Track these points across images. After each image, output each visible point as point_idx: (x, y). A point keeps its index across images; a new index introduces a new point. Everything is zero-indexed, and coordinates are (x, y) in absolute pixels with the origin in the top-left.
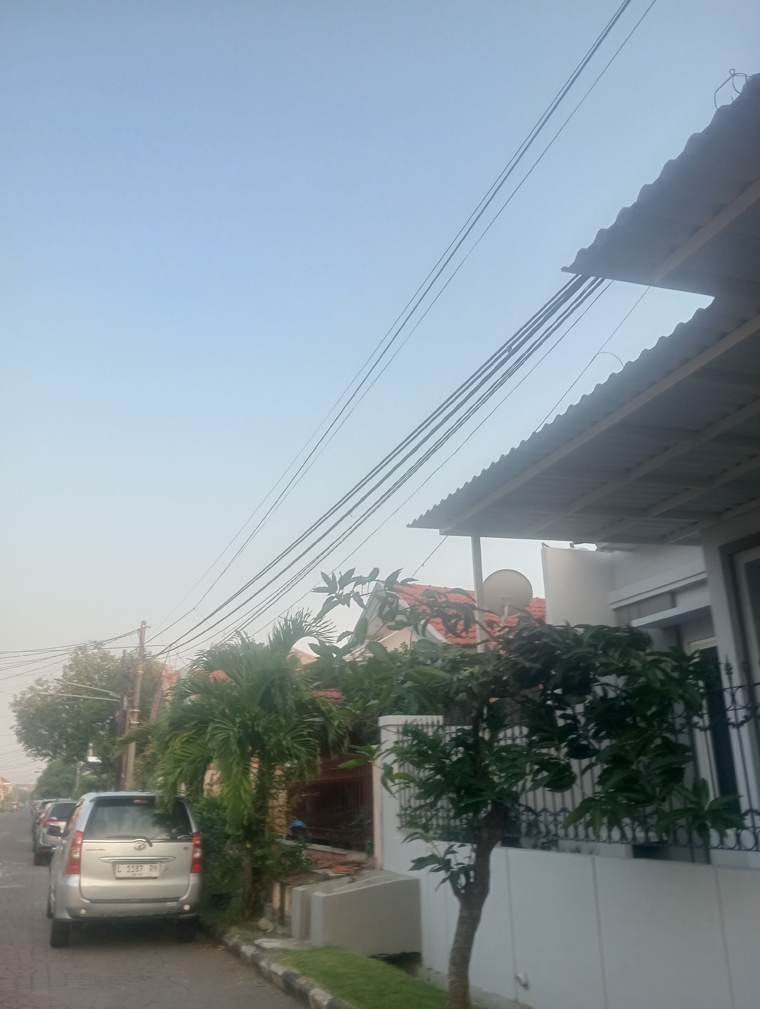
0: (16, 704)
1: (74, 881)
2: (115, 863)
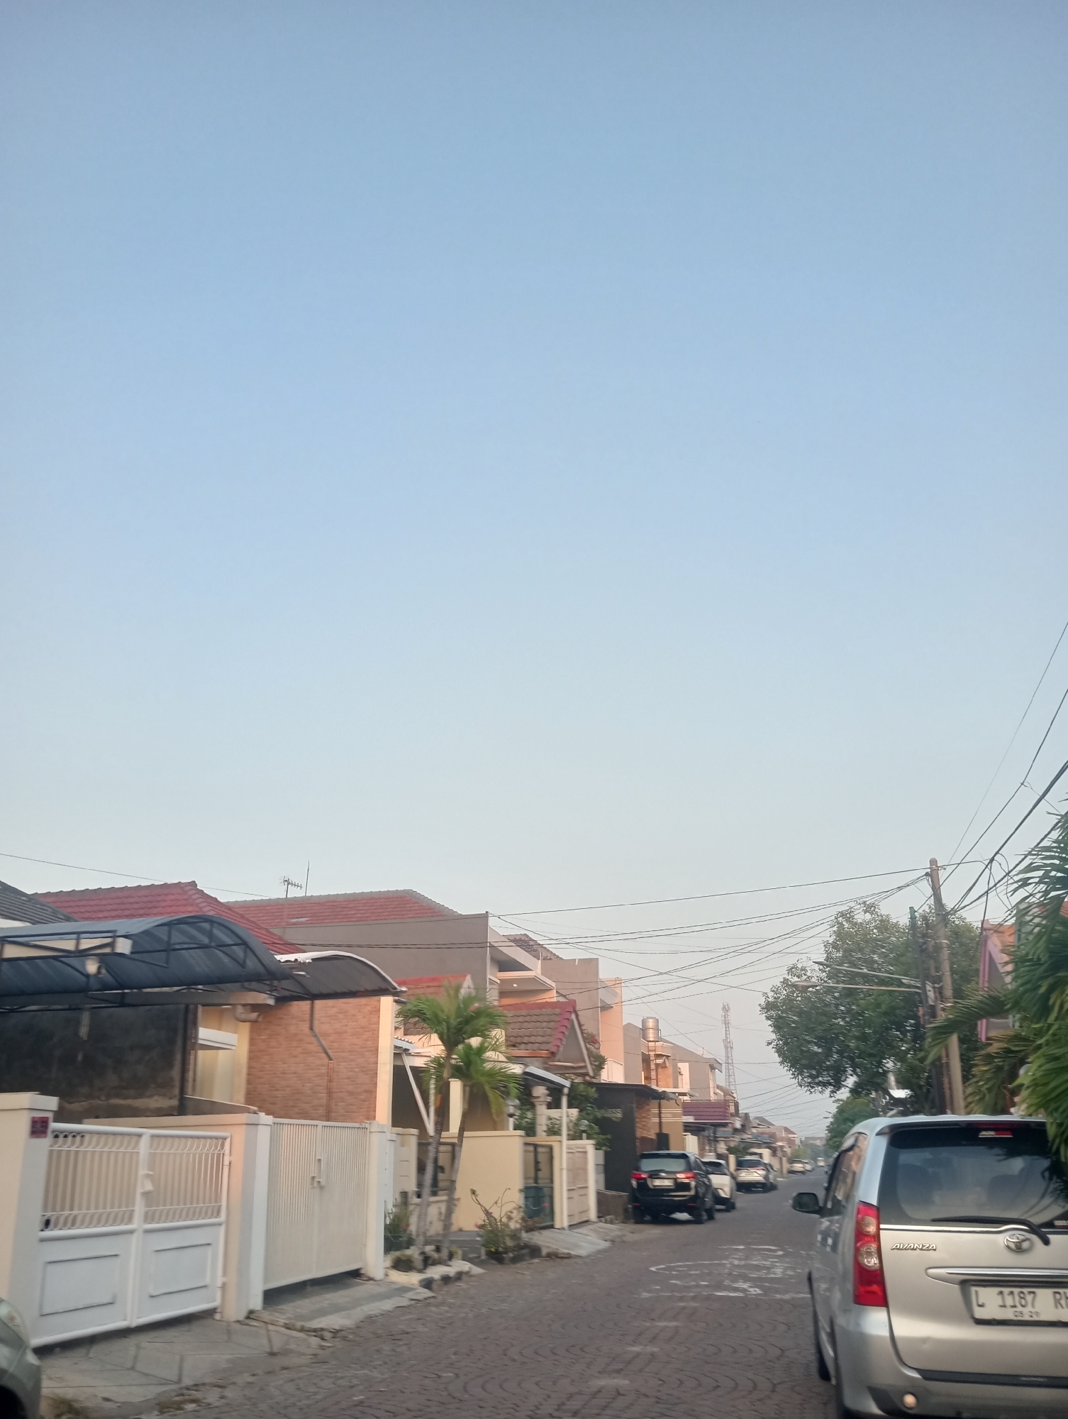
1: (875, 1322)
2: (966, 1284)
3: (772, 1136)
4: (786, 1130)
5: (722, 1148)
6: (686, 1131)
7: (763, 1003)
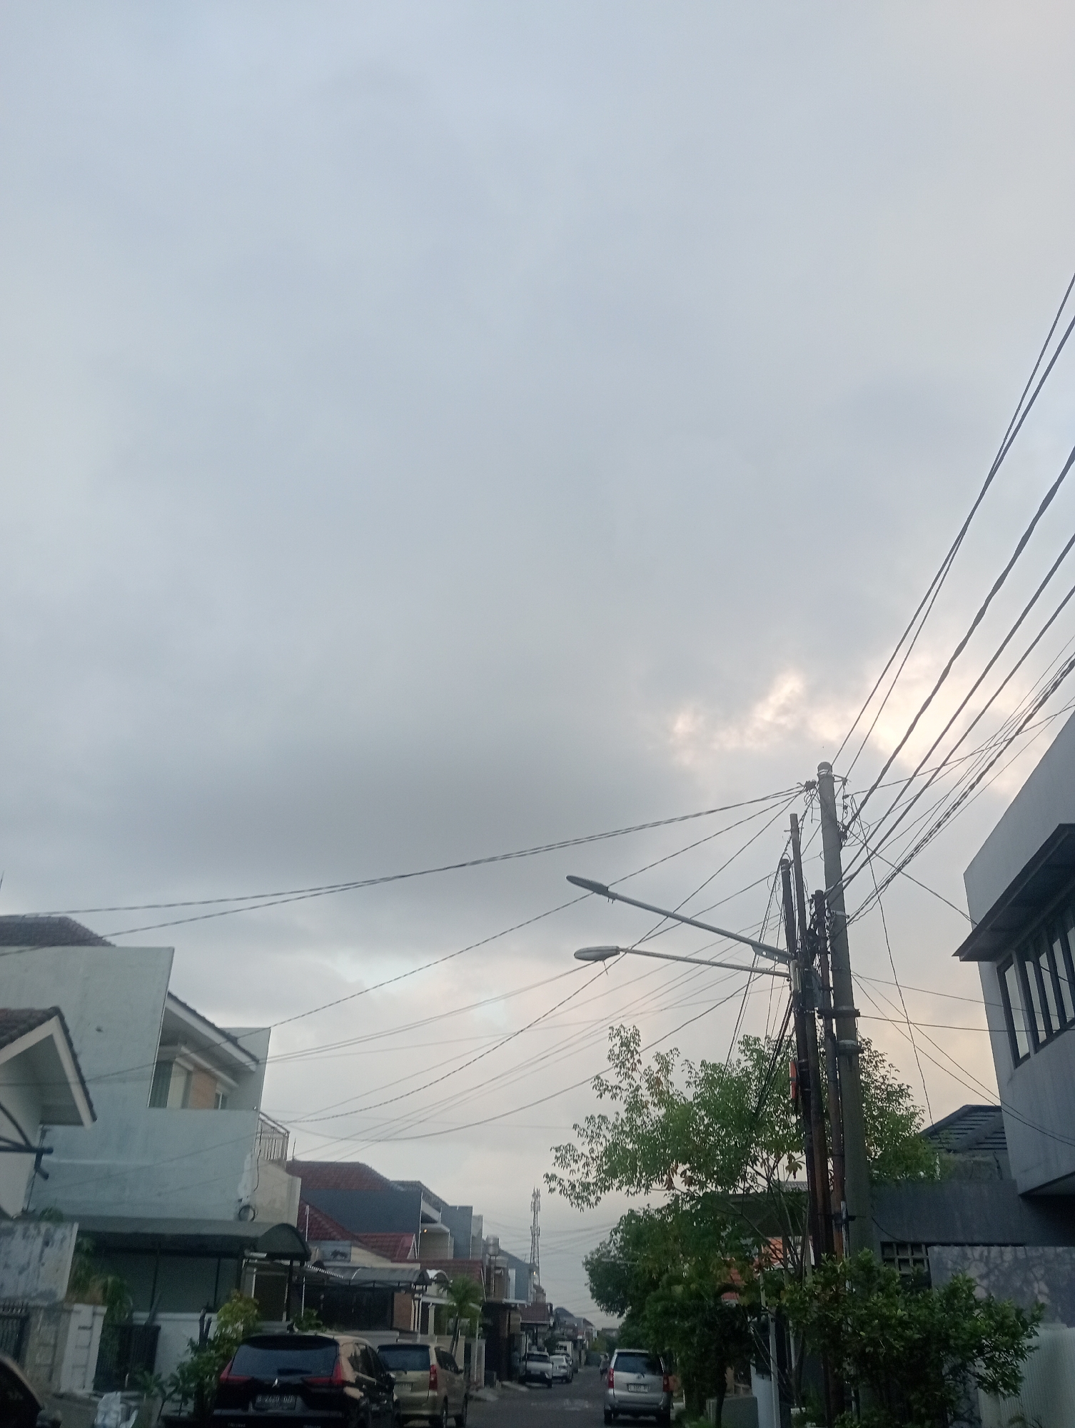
0: (587, 1263)
1: (611, 1391)
2: (628, 1385)
3: (575, 1330)
4: (585, 1321)
7: (584, 1261)
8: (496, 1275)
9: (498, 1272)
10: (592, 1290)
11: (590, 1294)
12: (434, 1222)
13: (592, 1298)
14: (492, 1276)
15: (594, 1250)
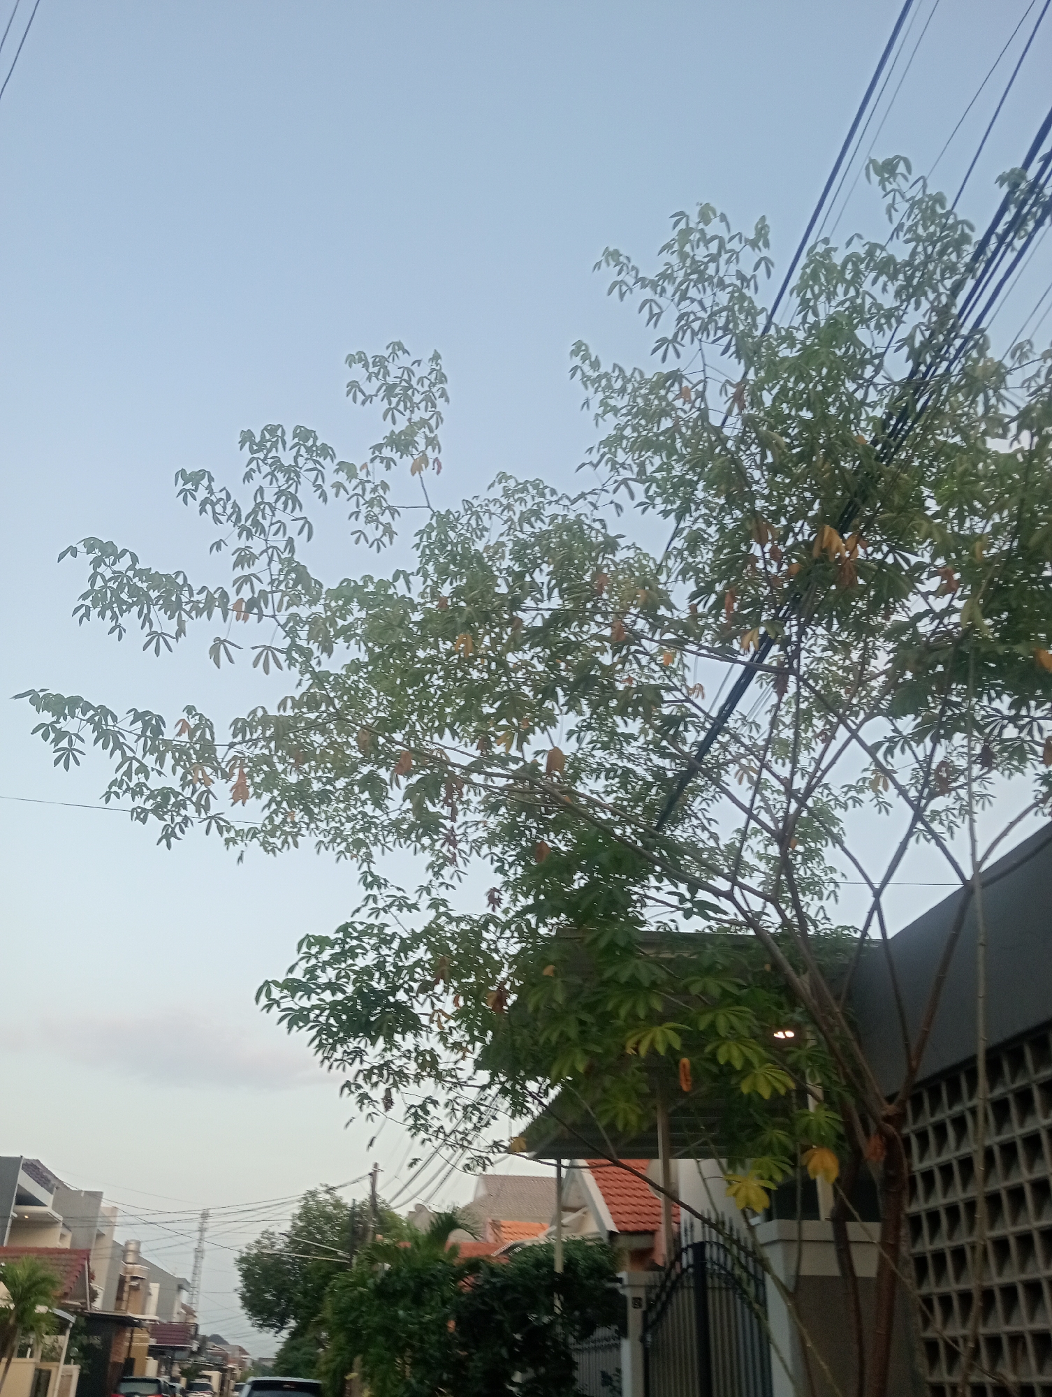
3: (225, 1358)
5: (176, 1370)
6: (149, 1355)
8: (131, 1287)
9: (134, 1283)
10: (243, 1298)
11: (239, 1302)
12: (40, 1204)
13: (242, 1307)
14: (126, 1288)
15: (252, 1242)
